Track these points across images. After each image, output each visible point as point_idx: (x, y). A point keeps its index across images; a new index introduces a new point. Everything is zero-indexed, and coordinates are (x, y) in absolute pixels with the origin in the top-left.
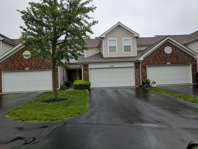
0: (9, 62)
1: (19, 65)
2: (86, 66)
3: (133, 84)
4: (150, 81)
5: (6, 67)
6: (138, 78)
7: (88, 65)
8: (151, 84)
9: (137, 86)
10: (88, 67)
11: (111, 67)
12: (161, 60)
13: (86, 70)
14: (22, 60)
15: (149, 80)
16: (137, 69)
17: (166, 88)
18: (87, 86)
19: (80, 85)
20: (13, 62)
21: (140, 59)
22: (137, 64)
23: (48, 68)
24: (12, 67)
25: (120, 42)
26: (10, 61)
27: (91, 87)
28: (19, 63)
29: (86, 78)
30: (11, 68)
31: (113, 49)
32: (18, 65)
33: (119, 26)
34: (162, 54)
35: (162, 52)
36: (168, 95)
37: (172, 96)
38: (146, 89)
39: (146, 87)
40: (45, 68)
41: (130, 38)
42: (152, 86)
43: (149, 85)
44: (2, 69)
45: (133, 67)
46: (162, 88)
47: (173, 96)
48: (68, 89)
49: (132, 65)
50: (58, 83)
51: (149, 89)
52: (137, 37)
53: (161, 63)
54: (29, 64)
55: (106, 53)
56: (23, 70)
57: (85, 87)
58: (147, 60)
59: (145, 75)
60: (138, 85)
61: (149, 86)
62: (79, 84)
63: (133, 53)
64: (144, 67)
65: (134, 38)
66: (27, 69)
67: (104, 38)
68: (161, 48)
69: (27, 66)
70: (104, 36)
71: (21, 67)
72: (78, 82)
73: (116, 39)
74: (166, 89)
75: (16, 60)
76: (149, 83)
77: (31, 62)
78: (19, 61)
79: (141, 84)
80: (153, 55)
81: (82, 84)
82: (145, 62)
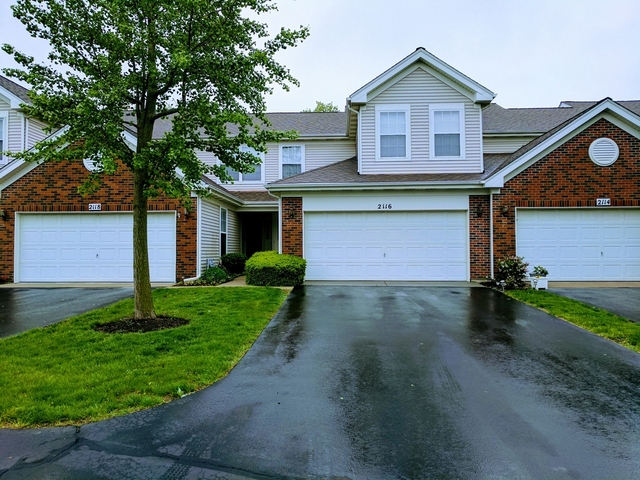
0: (39, 182)
1: (70, 192)
2: (293, 203)
3: (459, 271)
4: (526, 265)
5: (29, 199)
6: (480, 251)
7: (300, 199)
8: (528, 278)
9: (477, 283)
10: (300, 207)
11: (382, 209)
12: (571, 187)
13: (292, 216)
14: (81, 176)
15: (524, 262)
16: (481, 222)
17: (587, 296)
18: (289, 273)
19: (265, 269)
20: (51, 183)
21: (489, 184)
22: (480, 202)
23: (162, 205)
24: (49, 200)
25: (420, 121)
26: (44, 180)
27: (306, 278)
28: (70, 186)
29: (292, 244)
30: (44, 202)
31: (393, 144)
32: (65, 193)
33: (421, 63)
34: (578, 166)
35: (578, 159)
36: (587, 325)
37: (599, 332)
38: (507, 297)
39: (510, 287)
40: (154, 206)
41: (460, 107)
42: (533, 286)
43: (520, 280)
44: (15, 207)
45: (466, 211)
46: (569, 297)
47: (606, 331)
48: (228, 281)
49: (463, 203)
50: (194, 260)
51: (518, 295)
52: (484, 104)
53: (574, 199)
54: (102, 192)
55: (372, 161)
56: (82, 209)
57: (282, 276)
58: (518, 186)
59: (509, 242)
60: (480, 278)
61: (522, 286)
62: (261, 267)
63: (469, 159)
64: (505, 214)
65: (476, 106)
66: (95, 206)
67: (363, 104)
68: (576, 145)
69: (94, 199)
70: (362, 98)
71: (75, 200)
72: (260, 260)
73: (406, 108)
74: (586, 302)
75: (60, 174)
76: (523, 271)
77: (109, 183)
78: (70, 180)
79: (492, 277)
80: (544, 168)
81: (272, 265)
82: (509, 196)
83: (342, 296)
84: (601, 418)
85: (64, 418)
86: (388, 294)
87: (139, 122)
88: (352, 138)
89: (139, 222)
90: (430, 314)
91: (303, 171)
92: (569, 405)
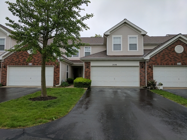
0: (15, 57)
1: (23, 60)
2: (88, 63)
3: (136, 84)
4: (156, 82)
5: (12, 62)
6: (143, 78)
7: (90, 62)
8: (157, 86)
9: (142, 88)
10: (90, 65)
11: (114, 65)
12: (170, 59)
13: (87, 67)
14: (27, 55)
15: (156, 81)
16: (143, 69)
17: (174, 91)
18: (86, 84)
19: (79, 82)
20: (18, 57)
21: (146, 58)
22: (143, 63)
23: (50, 64)
24: (17, 62)
25: (125, 40)
26: (16, 56)
27: (91, 85)
28: (23, 58)
29: (87, 75)
30: (16, 63)
31: (117, 47)
32: (22, 60)
33: (125, 23)
34: (172, 53)
35: (171, 51)
36: (175, 100)
37: (178, 102)
38: (151, 92)
39: (151, 89)
40: (48, 64)
41: (137, 36)
42: (158, 88)
43: (154, 87)
44: (7, 64)
45: (138, 66)
46: (169, 92)
47: (180, 102)
48: (68, 86)
49: (138, 64)
50: (59, 80)
51: (154, 91)
52: (144, 35)
53: (170, 63)
54: (33, 60)
55: (111, 51)
56: (27, 65)
57: (84, 85)
58: (154, 59)
59: (151, 76)
60: (142, 86)
61: (155, 88)
62: (78, 82)
63: (139, 51)
64: (150, 67)
65: (141, 36)
66: (30, 64)
67: (109, 35)
68: (171, 47)
69: (31, 62)
70: (109, 34)
71: (25, 62)
72: (78, 80)
73: (121, 36)
74: (174, 93)
75: (21, 55)
76: (155, 84)
77: (35, 57)
78: (23, 56)
79: (146, 86)
80: (161, 54)
81: (81, 81)
82: (151, 62)
83: (102, 91)
84: (179, 128)
85: (20, 126)
86: (115, 90)
87: (44, 40)
88: (105, 45)
89: (43, 69)
90: (128, 97)
91: (91, 54)
92: (169, 124)
